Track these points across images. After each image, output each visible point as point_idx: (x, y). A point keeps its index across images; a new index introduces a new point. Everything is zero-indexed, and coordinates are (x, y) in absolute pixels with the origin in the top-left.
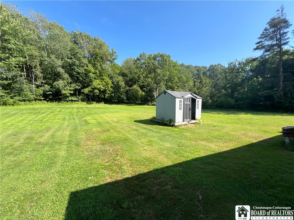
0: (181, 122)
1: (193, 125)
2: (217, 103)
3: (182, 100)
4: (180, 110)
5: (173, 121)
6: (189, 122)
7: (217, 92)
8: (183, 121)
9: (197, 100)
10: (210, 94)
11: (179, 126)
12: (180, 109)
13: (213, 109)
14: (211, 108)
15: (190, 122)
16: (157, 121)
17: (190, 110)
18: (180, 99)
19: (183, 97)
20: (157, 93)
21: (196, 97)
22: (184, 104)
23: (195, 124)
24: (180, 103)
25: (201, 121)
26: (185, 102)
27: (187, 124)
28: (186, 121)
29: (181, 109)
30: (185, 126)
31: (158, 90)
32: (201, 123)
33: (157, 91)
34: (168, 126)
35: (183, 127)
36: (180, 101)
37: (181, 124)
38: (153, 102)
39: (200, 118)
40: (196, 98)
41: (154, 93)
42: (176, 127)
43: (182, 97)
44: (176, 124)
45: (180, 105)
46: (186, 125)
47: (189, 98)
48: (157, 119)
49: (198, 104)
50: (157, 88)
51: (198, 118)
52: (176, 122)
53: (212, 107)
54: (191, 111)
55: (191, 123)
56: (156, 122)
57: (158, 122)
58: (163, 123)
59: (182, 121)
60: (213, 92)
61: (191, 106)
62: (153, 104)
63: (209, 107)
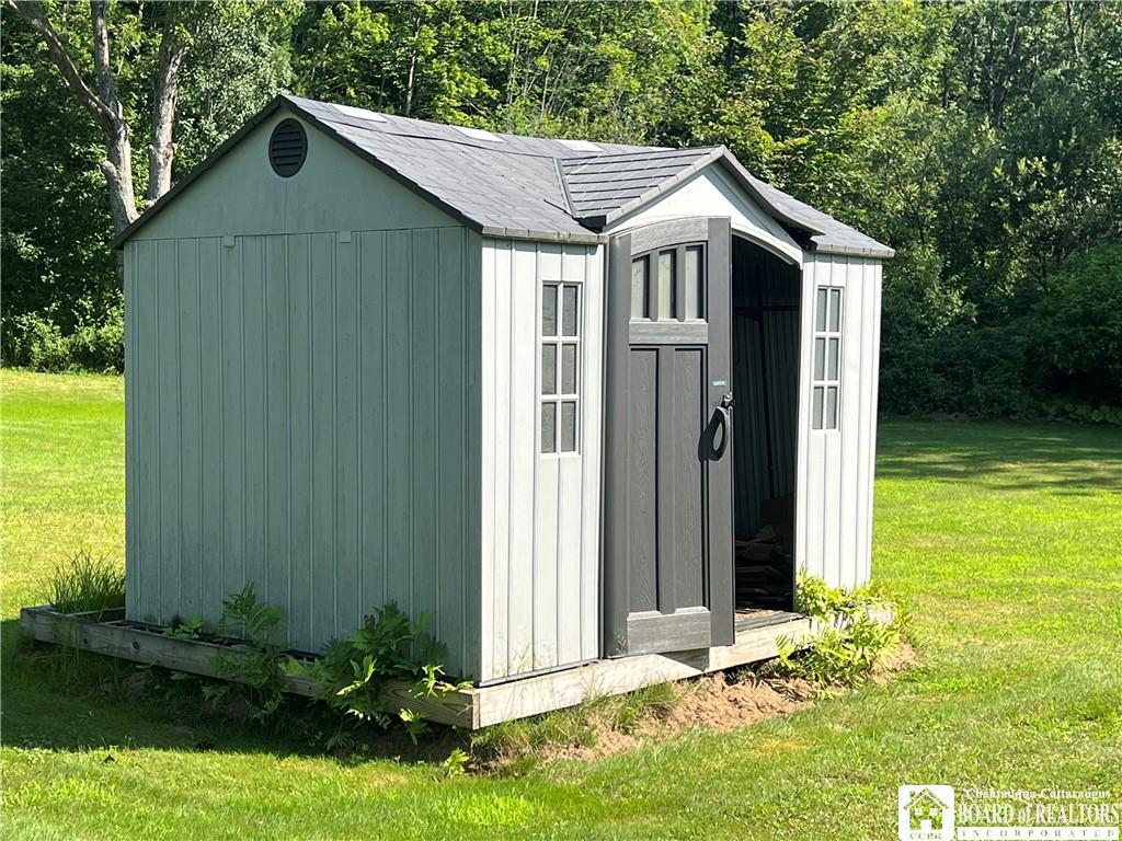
0: (570, 657)
1: (765, 693)
2: (1033, 323)
3: (587, 270)
4: (549, 445)
5: (434, 651)
6: (696, 656)
7: (1039, 164)
8: (610, 644)
9: (815, 275)
10: (943, 198)
11: (538, 741)
12: (557, 430)
13: (990, 419)
14: (961, 408)
15: (720, 658)
16: (152, 650)
17: (707, 452)
18: (554, 266)
19: (596, 224)
20: (154, 167)
21: (801, 236)
22: (622, 353)
23: (786, 674)
24: (550, 326)
25: (881, 615)
26: (636, 318)
27: (661, 688)
28: (650, 632)
29: (572, 443)
30: (648, 727)
31: (168, 111)
32: (890, 656)
33: (165, 135)
34: (344, 754)
35: (611, 743)
36: (559, 300)
37: (566, 691)
38: (100, 317)
39: (864, 576)
40: (794, 252)
41: (115, 158)
42: (487, 751)
43: (585, 235)
44: (492, 708)
45: (557, 367)
46: (655, 700)
47: (700, 249)
48: (147, 627)
49: (832, 352)
50: (153, 88)
51: (831, 584)
52: (491, 662)
53: (978, 390)
54: (723, 469)
55: (731, 674)
56: (137, 682)
57: (162, 672)
58: (257, 696)
59: (592, 650)
60: (983, 169)
61: (721, 384)
62: (86, 335)
63: (939, 393)
